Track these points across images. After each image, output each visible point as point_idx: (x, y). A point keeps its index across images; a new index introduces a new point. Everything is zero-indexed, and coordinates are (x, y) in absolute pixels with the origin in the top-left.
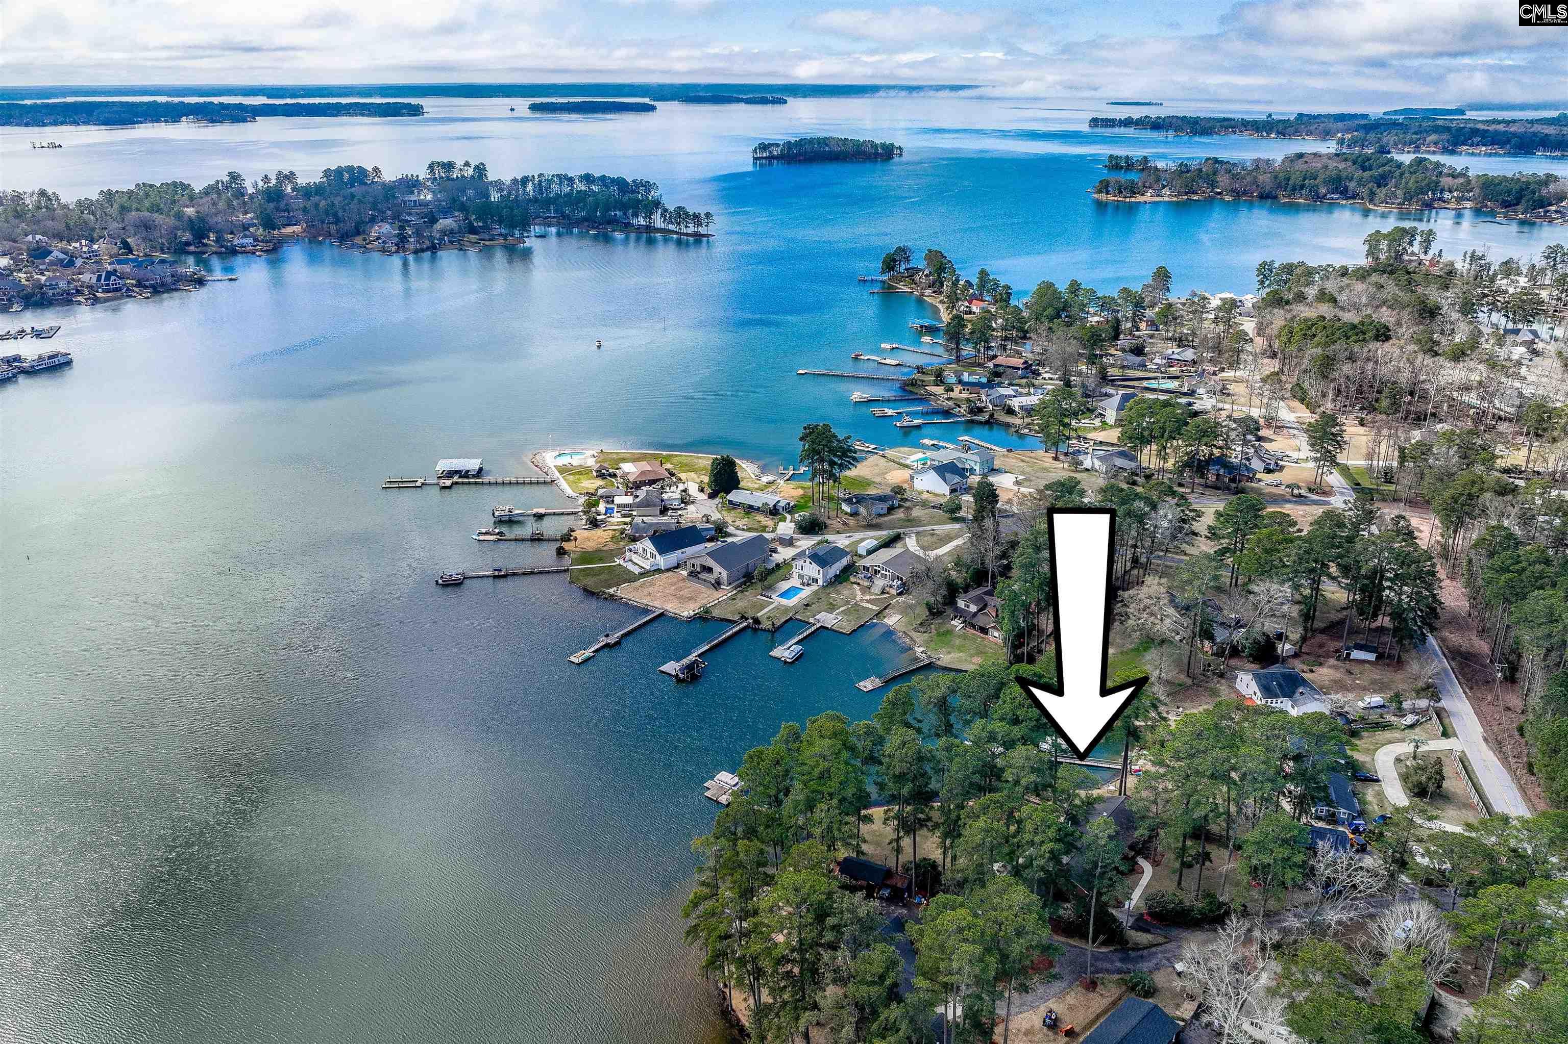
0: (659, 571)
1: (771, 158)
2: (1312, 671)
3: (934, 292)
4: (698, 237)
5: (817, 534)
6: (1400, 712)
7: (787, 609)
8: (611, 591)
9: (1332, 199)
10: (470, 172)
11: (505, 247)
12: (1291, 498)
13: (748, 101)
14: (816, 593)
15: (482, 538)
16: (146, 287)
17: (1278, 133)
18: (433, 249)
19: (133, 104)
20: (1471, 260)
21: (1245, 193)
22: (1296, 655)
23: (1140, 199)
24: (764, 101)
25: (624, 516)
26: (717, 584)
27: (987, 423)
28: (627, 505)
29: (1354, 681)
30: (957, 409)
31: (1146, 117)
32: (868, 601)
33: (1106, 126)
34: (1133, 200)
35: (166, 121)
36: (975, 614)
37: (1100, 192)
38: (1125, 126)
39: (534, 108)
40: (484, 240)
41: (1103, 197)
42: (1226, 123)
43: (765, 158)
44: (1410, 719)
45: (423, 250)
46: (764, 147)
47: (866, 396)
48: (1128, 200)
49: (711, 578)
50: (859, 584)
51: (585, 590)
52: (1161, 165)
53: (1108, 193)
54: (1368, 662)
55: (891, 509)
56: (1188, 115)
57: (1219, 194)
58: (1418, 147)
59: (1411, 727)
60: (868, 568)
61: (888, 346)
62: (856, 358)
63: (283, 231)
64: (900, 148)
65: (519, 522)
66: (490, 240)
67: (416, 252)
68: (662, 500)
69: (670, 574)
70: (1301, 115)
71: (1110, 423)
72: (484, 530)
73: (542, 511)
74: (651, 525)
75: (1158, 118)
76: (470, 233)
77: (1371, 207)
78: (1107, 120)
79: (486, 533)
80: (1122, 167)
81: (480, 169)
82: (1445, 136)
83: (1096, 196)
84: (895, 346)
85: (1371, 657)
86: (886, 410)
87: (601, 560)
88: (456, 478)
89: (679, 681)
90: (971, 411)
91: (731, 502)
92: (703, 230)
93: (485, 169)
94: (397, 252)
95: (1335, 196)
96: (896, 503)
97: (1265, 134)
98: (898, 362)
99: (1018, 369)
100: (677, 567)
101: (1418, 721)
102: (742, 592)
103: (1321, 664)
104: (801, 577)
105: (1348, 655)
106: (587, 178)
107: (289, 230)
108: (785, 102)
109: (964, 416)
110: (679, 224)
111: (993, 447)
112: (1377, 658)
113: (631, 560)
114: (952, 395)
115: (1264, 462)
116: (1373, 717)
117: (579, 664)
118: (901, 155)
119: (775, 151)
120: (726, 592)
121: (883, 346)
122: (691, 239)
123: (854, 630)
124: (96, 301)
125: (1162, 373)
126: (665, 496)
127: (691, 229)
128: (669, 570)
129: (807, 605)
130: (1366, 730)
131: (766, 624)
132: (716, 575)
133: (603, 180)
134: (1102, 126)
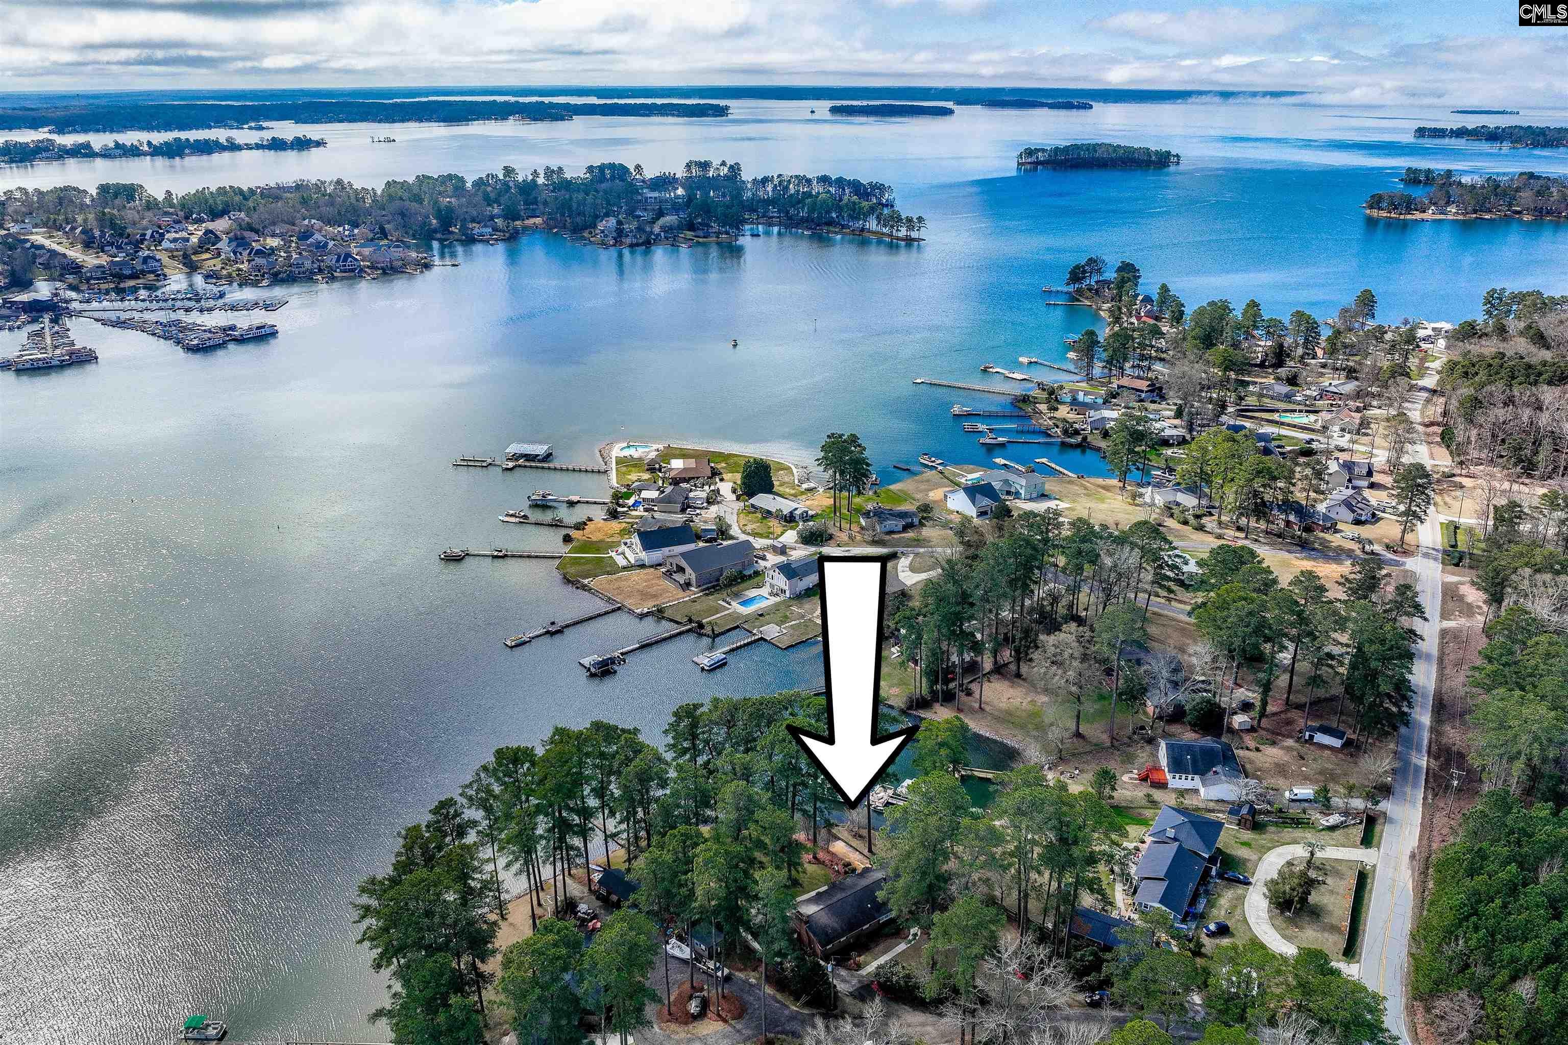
0: (643, 566)
1: (1038, 163)
2: (1258, 750)
4: (909, 241)
5: (817, 545)
6: (1327, 808)
7: (739, 616)
8: (586, 581)
10: (724, 171)
11: (718, 244)
13: (1052, 106)
14: (777, 605)
15: (507, 519)
16: (377, 268)
18: (648, 244)
19: (476, 103)
22: (1252, 730)
23: (1418, 216)
24: (1069, 106)
25: (646, 510)
26: (684, 586)
27: (1078, 446)
28: (653, 500)
29: (1300, 768)
30: (1054, 430)
33: (1434, 137)
34: (1408, 217)
35: (496, 119)
37: (1371, 207)
38: (1457, 136)
39: (834, 110)
40: (699, 237)
41: (1375, 213)
43: (1031, 163)
44: (1335, 819)
45: (637, 245)
46: (1030, 152)
48: (1402, 217)
49: (683, 578)
51: (565, 578)
52: (1466, 180)
53: (1380, 209)
54: (1329, 748)
55: (906, 528)
57: (1517, 213)
59: (1332, 828)
61: (1026, 360)
62: (985, 371)
63: (526, 222)
64: (1177, 156)
65: (550, 507)
66: (705, 237)
67: (632, 246)
68: (687, 498)
69: (651, 570)
72: (511, 512)
73: (575, 498)
74: (659, 521)
76: (689, 230)
78: (1435, 130)
79: (512, 516)
80: (1420, 182)
81: (735, 169)
83: (1368, 211)
84: (1033, 360)
85: (1337, 743)
86: (979, 425)
87: (598, 551)
88: (521, 462)
89: (591, 674)
90: (1065, 432)
91: (753, 506)
92: (914, 234)
93: (739, 169)
94: (614, 245)
96: (916, 521)
98: (1025, 377)
99: (1142, 391)
100: (660, 565)
101: (1342, 823)
102: (707, 595)
103: (1274, 743)
104: (772, 586)
105: (1311, 737)
106: (824, 180)
107: (532, 221)
108: (1091, 107)
109: (1057, 437)
110: (892, 227)
111: (1066, 472)
112: (1342, 745)
113: (623, 554)
114: (1058, 414)
115: (1353, 511)
116: (1294, 811)
117: (512, 647)
118: (1178, 163)
119: (1042, 157)
120: (691, 594)
121: (1021, 359)
122: (903, 243)
123: (792, 646)
124: (333, 279)
125: (1306, 405)
126: (692, 495)
127: (903, 232)
128: (652, 566)
129: (761, 615)
130: (1276, 824)
131: (708, 630)
132: (687, 576)
133: (840, 182)
134: (1429, 136)
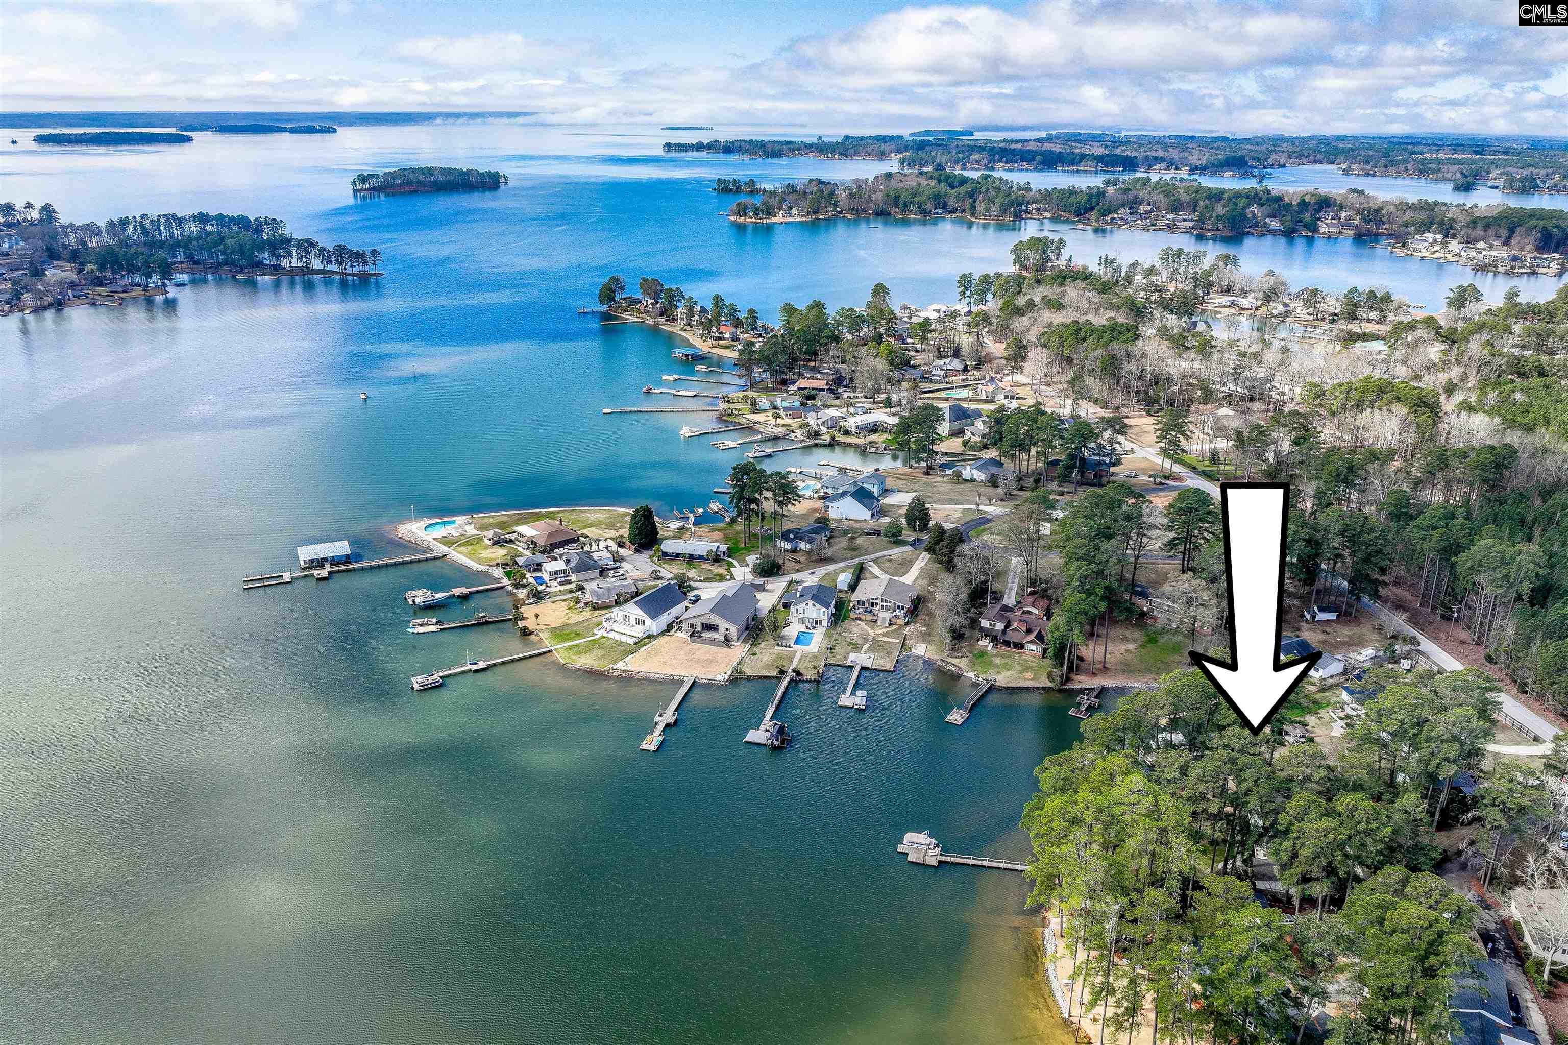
0: (651, 637)
1: (373, 189)
3: (666, 320)
4: (365, 277)
5: (781, 575)
6: (1393, 659)
7: (815, 656)
8: (619, 666)
9: (937, 213)
10: (37, 214)
12: (1155, 486)
13: (293, 131)
14: (828, 635)
15: (421, 630)
17: (841, 154)
18: (57, 305)
20: (1105, 264)
21: (864, 211)
23: (773, 220)
24: (311, 130)
25: (562, 583)
26: (727, 641)
30: (793, 435)
31: (716, 141)
32: (884, 635)
33: (679, 150)
34: (769, 221)
36: (1004, 632)
37: (738, 214)
38: (697, 150)
39: (41, 140)
40: (116, 292)
41: (741, 219)
42: (791, 146)
43: (366, 190)
45: (44, 308)
46: (363, 179)
47: (695, 431)
48: (765, 221)
49: (719, 636)
50: (860, 619)
52: (767, 186)
54: (1332, 621)
56: (754, 139)
57: (840, 212)
58: (964, 165)
60: (863, 603)
61: (671, 378)
62: (648, 392)
64: (506, 178)
66: (124, 292)
67: (40, 310)
69: (665, 639)
70: (847, 137)
71: (944, 435)
73: (463, 590)
75: (726, 142)
77: (973, 219)
78: (679, 145)
79: (422, 625)
81: (49, 212)
82: (985, 154)
83: (734, 218)
84: (677, 377)
85: (1332, 616)
86: (726, 442)
87: (579, 635)
88: (329, 567)
89: (774, 748)
91: (668, 554)
92: (370, 269)
93: (56, 212)
95: (940, 211)
96: (828, 534)
97: (830, 155)
98: (695, 393)
99: (823, 390)
100: (672, 628)
102: (759, 645)
104: (802, 620)
106: (202, 218)
108: (335, 131)
109: (803, 441)
110: (341, 263)
112: (1338, 616)
113: (614, 630)
117: (658, 751)
118: (506, 183)
119: (375, 183)
120: (739, 650)
121: (664, 377)
123: (895, 666)
127: (357, 268)
128: (662, 633)
129: (831, 648)
131: (809, 674)
132: (722, 631)
133: (220, 219)
134: (676, 151)
